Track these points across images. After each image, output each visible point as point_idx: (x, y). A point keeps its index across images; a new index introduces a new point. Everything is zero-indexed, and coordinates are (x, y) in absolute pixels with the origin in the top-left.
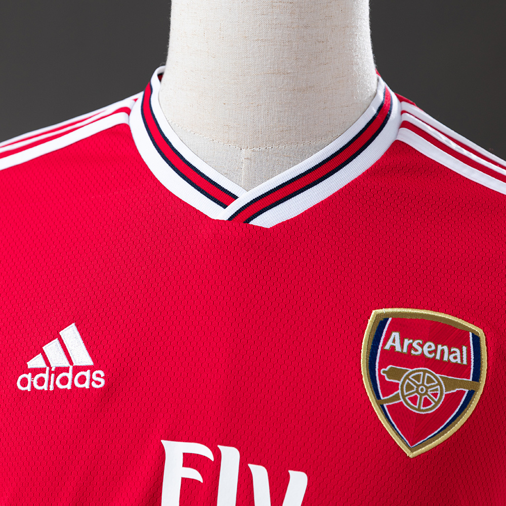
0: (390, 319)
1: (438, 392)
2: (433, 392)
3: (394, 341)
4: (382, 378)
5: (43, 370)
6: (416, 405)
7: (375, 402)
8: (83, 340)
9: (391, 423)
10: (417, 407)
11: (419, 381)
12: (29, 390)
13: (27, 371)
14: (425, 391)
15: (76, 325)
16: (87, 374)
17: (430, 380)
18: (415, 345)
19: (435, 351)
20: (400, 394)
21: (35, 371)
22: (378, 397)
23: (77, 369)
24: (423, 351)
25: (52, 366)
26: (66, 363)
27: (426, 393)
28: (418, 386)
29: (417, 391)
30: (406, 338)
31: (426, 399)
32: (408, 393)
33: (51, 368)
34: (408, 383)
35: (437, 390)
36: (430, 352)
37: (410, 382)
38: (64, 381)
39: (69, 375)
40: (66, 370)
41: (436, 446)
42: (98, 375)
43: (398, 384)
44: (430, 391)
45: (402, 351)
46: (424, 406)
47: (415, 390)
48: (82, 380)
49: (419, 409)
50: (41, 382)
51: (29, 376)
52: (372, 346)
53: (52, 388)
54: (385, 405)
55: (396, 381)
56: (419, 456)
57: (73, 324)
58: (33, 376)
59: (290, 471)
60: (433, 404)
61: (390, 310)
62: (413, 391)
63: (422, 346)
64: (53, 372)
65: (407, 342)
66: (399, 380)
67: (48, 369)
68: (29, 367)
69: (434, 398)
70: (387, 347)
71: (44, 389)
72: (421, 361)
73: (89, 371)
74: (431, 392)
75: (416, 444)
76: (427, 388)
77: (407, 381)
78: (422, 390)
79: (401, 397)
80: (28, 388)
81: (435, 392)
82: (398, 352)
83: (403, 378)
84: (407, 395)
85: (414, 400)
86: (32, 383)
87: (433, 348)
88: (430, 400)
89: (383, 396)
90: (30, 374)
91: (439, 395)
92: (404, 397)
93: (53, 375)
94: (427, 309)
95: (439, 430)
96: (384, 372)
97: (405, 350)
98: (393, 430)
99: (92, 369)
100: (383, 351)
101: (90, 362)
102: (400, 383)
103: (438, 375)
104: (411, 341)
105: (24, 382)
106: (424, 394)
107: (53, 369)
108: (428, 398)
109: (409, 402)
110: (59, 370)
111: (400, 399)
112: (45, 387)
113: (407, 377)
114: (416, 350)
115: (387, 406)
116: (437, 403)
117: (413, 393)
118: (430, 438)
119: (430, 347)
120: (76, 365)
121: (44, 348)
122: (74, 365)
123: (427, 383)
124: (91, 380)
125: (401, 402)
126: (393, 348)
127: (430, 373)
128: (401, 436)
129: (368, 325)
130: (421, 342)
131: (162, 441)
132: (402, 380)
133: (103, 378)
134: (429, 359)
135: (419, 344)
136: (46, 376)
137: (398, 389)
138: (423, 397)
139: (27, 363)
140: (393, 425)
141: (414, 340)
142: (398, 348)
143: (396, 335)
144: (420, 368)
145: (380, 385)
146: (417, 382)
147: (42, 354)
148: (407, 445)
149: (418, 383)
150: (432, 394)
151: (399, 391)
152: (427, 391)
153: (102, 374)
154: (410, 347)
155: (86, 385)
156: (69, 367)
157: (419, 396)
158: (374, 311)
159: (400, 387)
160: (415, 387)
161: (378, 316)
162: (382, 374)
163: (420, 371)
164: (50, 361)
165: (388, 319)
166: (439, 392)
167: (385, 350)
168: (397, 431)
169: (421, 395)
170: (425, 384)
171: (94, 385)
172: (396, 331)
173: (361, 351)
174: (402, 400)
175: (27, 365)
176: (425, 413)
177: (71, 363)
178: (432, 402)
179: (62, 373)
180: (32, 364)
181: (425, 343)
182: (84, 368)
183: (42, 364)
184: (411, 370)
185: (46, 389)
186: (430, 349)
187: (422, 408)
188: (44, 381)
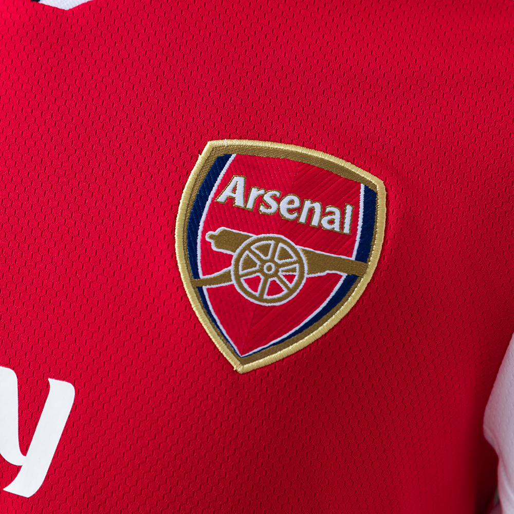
0: (233, 156)
1: (294, 274)
2: (288, 274)
3: (234, 190)
4: (205, 245)
6: (256, 291)
7: (189, 281)
9: (211, 316)
10: (257, 294)
11: (266, 255)
14: (273, 270)
17: (284, 255)
18: (267, 198)
19: (299, 210)
20: (232, 273)
22: (196, 275)
24: (279, 209)
27: (276, 274)
28: (264, 262)
29: (261, 270)
30: (254, 186)
31: (273, 282)
32: (246, 271)
34: (248, 256)
35: (294, 270)
36: (290, 211)
37: (251, 255)
41: (283, 359)
43: (231, 256)
44: (283, 271)
45: (246, 206)
46: (269, 294)
47: (257, 268)
49: (260, 298)
52: (197, 196)
54: (205, 288)
55: (229, 252)
56: (254, 371)
59: (50, 380)
60: (285, 291)
61: (236, 142)
62: (254, 269)
63: (278, 200)
65: (255, 193)
66: (234, 252)
69: (287, 282)
70: (222, 199)
74: (284, 273)
75: (251, 353)
76: (278, 266)
77: (247, 252)
78: (269, 268)
79: (233, 277)
81: (291, 273)
82: (238, 208)
83: (241, 248)
84: (243, 276)
85: (254, 283)
87: (297, 204)
88: (281, 285)
89: (204, 275)
91: (296, 278)
92: (238, 277)
94: (297, 144)
95: (291, 332)
96: (211, 237)
97: (250, 205)
98: (214, 328)
100: (214, 204)
102: (235, 255)
103: (298, 248)
104: (262, 192)
106: (272, 276)
108: (278, 282)
109: (246, 286)
111: (231, 281)
113: (248, 247)
114: (268, 206)
115: (208, 290)
116: (291, 291)
117: (255, 272)
118: (274, 344)
119: (291, 202)
123: (280, 258)
125: (232, 286)
126: (231, 200)
127: (285, 243)
128: (225, 337)
129: (198, 162)
130: (278, 194)
132: (238, 251)
134: (287, 221)
135: (274, 197)
137: (230, 265)
138: (270, 280)
140: (214, 321)
141: (267, 189)
142: (239, 202)
143: (239, 181)
144: (271, 235)
145: (202, 256)
146: (262, 256)
148: (234, 352)
149: (264, 258)
150: (285, 276)
151: (231, 268)
152: (277, 271)
154: (260, 200)
157: (262, 278)
158: (209, 143)
159: (233, 262)
160: (259, 263)
162: (208, 239)
163: (270, 239)
165: (230, 156)
166: (297, 274)
167: (218, 203)
168: (220, 330)
169: (267, 276)
170: (276, 259)
172: (240, 174)
173: (179, 203)
174: (234, 282)
176: (270, 305)
178: (284, 288)
181: (284, 195)
184: (254, 237)
186: (291, 206)
187: (265, 297)
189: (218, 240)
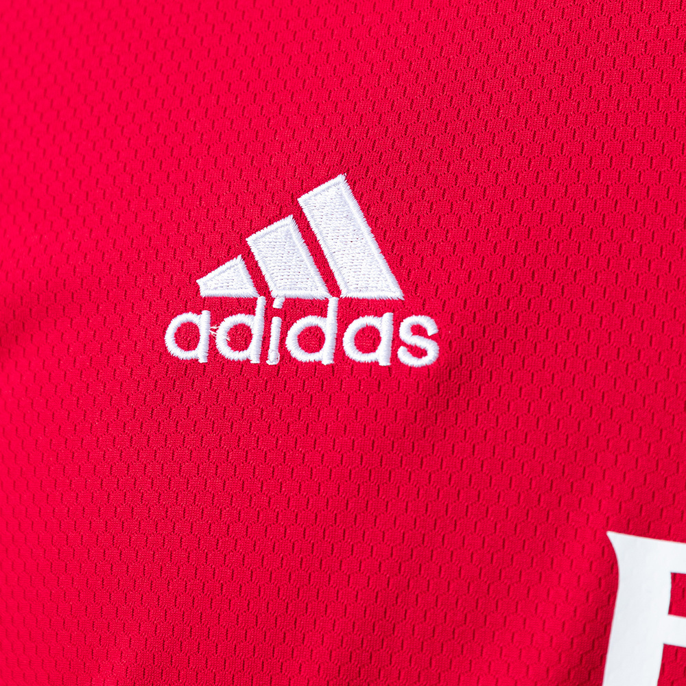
5: (247, 306)
8: (370, 224)
12: (202, 360)
13: (199, 304)
15: (352, 183)
16: (384, 324)
21: (221, 308)
23: (351, 309)
25: (273, 294)
26: (318, 290)
33: (270, 300)
38: (312, 339)
39: (328, 325)
40: (319, 308)
42: (418, 330)
48: (368, 339)
50: (240, 337)
51: (202, 320)
53: (273, 358)
57: (341, 178)
58: (216, 321)
64: (276, 312)
67: (261, 301)
68: (204, 292)
71: (248, 360)
73: (388, 317)
80: (200, 353)
86: (212, 340)
90: (206, 314)
93: (276, 322)
99: (399, 310)
101: (392, 290)
105: (188, 337)
107: (277, 304)
110: (295, 308)
112: (252, 353)
120: (349, 295)
121: (250, 240)
122: (343, 295)
124: (397, 342)
131: (612, 536)
133: (433, 338)
136: (255, 323)
139: (199, 282)
147: (244, 258)
153: (431, 327)
155: (381, 356)
156: (327, 301)
164: (267, 278)
171: (405, 357)
175: (197, 288)
177: (333, 288)
179: (305, 315)
180: (212, 284)
182: (376, 307)
183: (246, 289)
185: (255, 360)
188: (251, 336)
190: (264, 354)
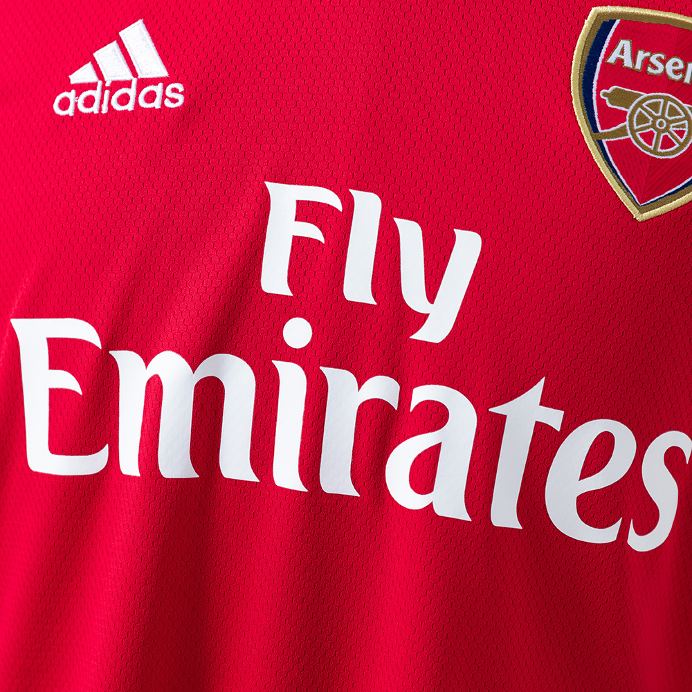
0: (618, 22)
1: (684, 129)
2: (678, 129)
3: (622, 52)
4: (601, 103)
5: (93, 86)
6: (651, 145)
7: (589, 134)
8: (154, 42)
9: (612, 167)
10: (652, 147)
11: (657, 112)
12: (71, 114)
13: (69, 87)
14: (665, 126)
15: (144, 22)
16: (158, 89)
17: (673, 112)
18: (653, 59)
19: (684, 71)
20: (628, 128)
21: (80, 88)
22: (595, 129)
23: (143, 83)
24: (665, 70)
25: (106, 80)
27: (667, 129)
28: (655, 118)
29: (653, 126)
30: (641, 49)
31: (666, 137)
32: (640, 126)
33: (104, 82)
34: (640, 112)
35: (683, 126)
36: (676, 72)
37: (643, 112)
38: (124, 100)
39: (132, 92)
40: (127, 84)
41: (678, 208)
42: (175, 90)
43: (626, 113)
44: (673, 127)
45: (634, 67)
46: (662, 148)
47: (650, 123)
48: (151, 97)
49: (655, 152)
50: (89, 102)
51: (71, 95)
52: (588, 57)
53: (105, 110)
54: (604, 141)
55: (623, 109)
56: (652, 219)
57: (140, 22)
58: (78, 95)
59: (455, 230)
60: (677, 145)
61: (619, 9)
62: (647, 124)
63: (664, 62)
64: (107, 88)
65: (641, 55)
66: (628, 108)
67: (100, 83)
68: (72, 82)
69: (679, 137)
70: (612, 60)
71: (93, 112)
72: (662, 83)
73: (160, 85)
74: (675, 129)
75: (648, 202)
76: (669, 122)
77: (640, 109)
78: (661, 124)
79: (629, 132)
80: (70, 112)
81: (681, 129)
82: (627, 68)
83: (633, 105)
84: (638, 130)
85: (648, 137)
86: (76, 104)
87: (681, 66)
89: (602, 129)
90: (73, 92)
91: (686, 134)
92: (633, 132)
93: (107, 92)
94: (675, 12)
95: (683, 184)
96: (605, 94)
97: (638, 66)
98: (614, 178)
99: (166, 82)
100: (605, 65)
101: (162, 72)
102: (629, 111)
103: (686, 106)
104: (648, 54)
105: (65, 104)
106: (663, 131)
107: (107, 84)
108: (670, 136)
109: (642, 140)
110: (117, 85)
111: (628, 135)
112: (94, 109)
113: (639, 104)
114: (655, 67)
115: (607, 142)
116: (682, 145)
117: (648, 127)
118: (669, 194)
119: (676, 64)
120: (142, 77)
121: (95, 54)
122: (139, 77)
123: (669, 115)
124: (164, 97)
125: (629, 139)
126: (620, 61)
127: (674, 102)
128: (625, 187)
129: (584, 27)
130: (663, 56)
131: (267, 183)
132: (631, 108)
133: (182, 93)
134: (673, 81)
135: (659, 59)
136: (96, 94)
137: (625, 120)
138: (663, 135)
139: (70, 77)
140: (614, 171)
141: (653, 52)
142: (628, 63)
143: (625, 44)
144: (660, 94)
145: (598, 112)
146: (654, 113)
147: (92, 63)
148: (634, 201)
149: (656, 115)
150: (676, 131)
151: (627, 123)
152: (668, 127)
153: (180, 87)
154: (646, 62)
155: (157, 104)
156: (131, 80)
157: (655, 132)
158: (593, 9)
159: (627, 118)
160: (651, 119)
161: (599, 15)
162: (602, 97)
163: (659, 97)
164: (103, 72)
165: (614, 21)
166: (686, 129)
167: (608, 63)
168: (621, 180)
169: (659, 132)
170: (666, 116)
171: (168, 104)
172: (625, 38)
173: (572, 63)
174: (630, 136)
175: (69, 80)
176: (663, 157)
177: (135, 74)
178: (675, 143)
179: (121, 88)
180: (77, 77)
181: (668, 58)
182: (154, 81)
183: (92, 78)
184: (645, 95)
185: (96, 112)
186: (676, 68)
187: (659, 150)
188: (94, 100)
189: (613, 97)
190: (100, 110)
